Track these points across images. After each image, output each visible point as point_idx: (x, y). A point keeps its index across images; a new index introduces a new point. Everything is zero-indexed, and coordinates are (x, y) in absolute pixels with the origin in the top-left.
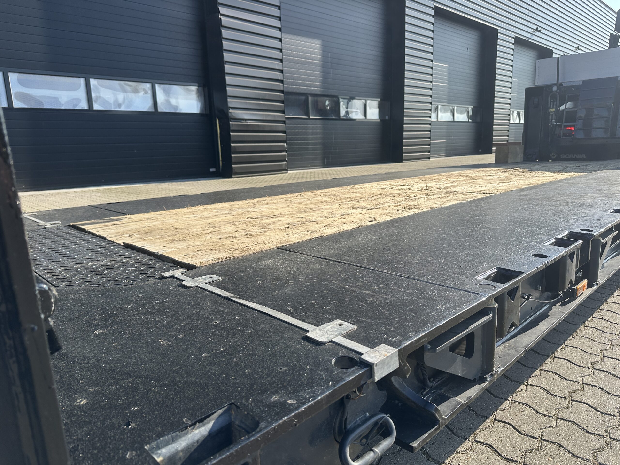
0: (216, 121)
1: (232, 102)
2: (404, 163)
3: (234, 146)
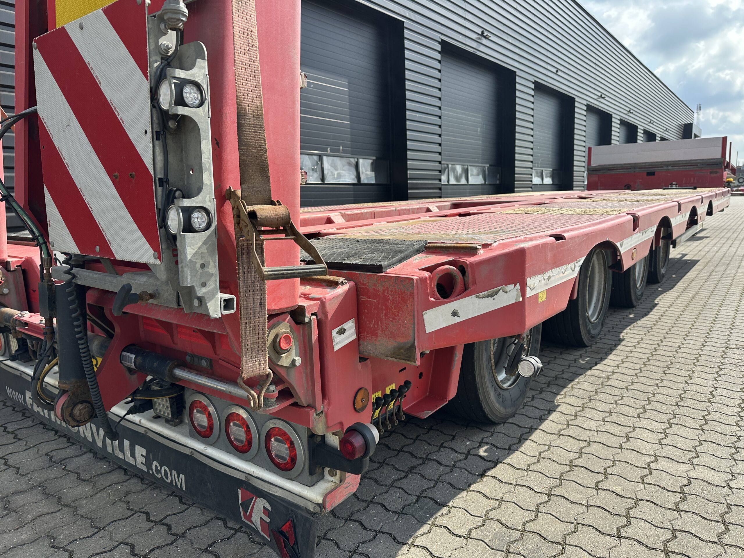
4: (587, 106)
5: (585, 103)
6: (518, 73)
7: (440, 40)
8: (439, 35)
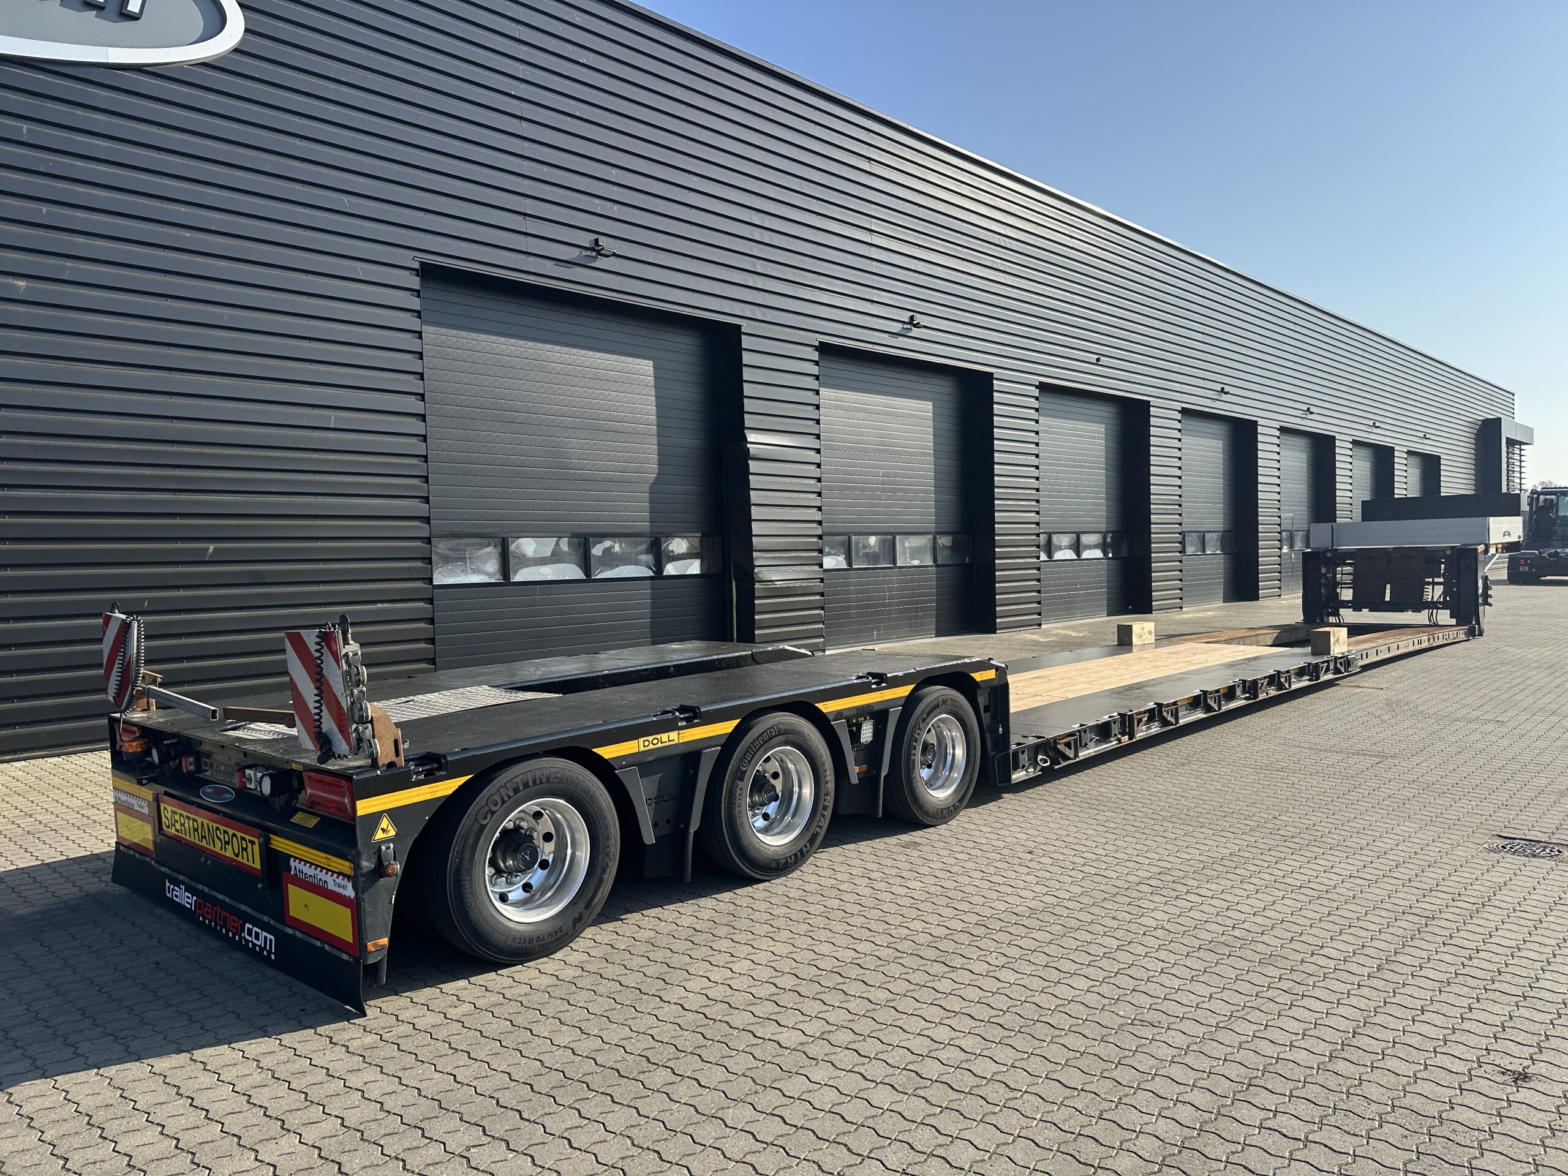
0: (731, 582)
1: (759, 558)
2: (1000, 635)
3: (760, 619)
4: (1182, 411)
5: (1179, 406)
6: (997, 373)
7: (817, 344)
8: (817, 335)
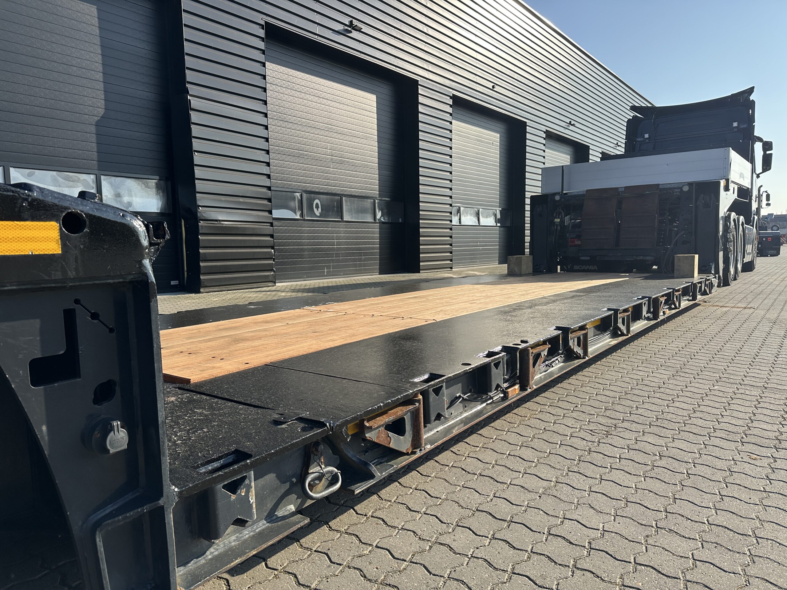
0: (181, 222)
1: (201, 200)
2: (422, 274)
3: (204, 254)
4: (547, 132)
5: (544, 129)
6: (421, 81)
7: (263, 23)
8: (264, 17)
